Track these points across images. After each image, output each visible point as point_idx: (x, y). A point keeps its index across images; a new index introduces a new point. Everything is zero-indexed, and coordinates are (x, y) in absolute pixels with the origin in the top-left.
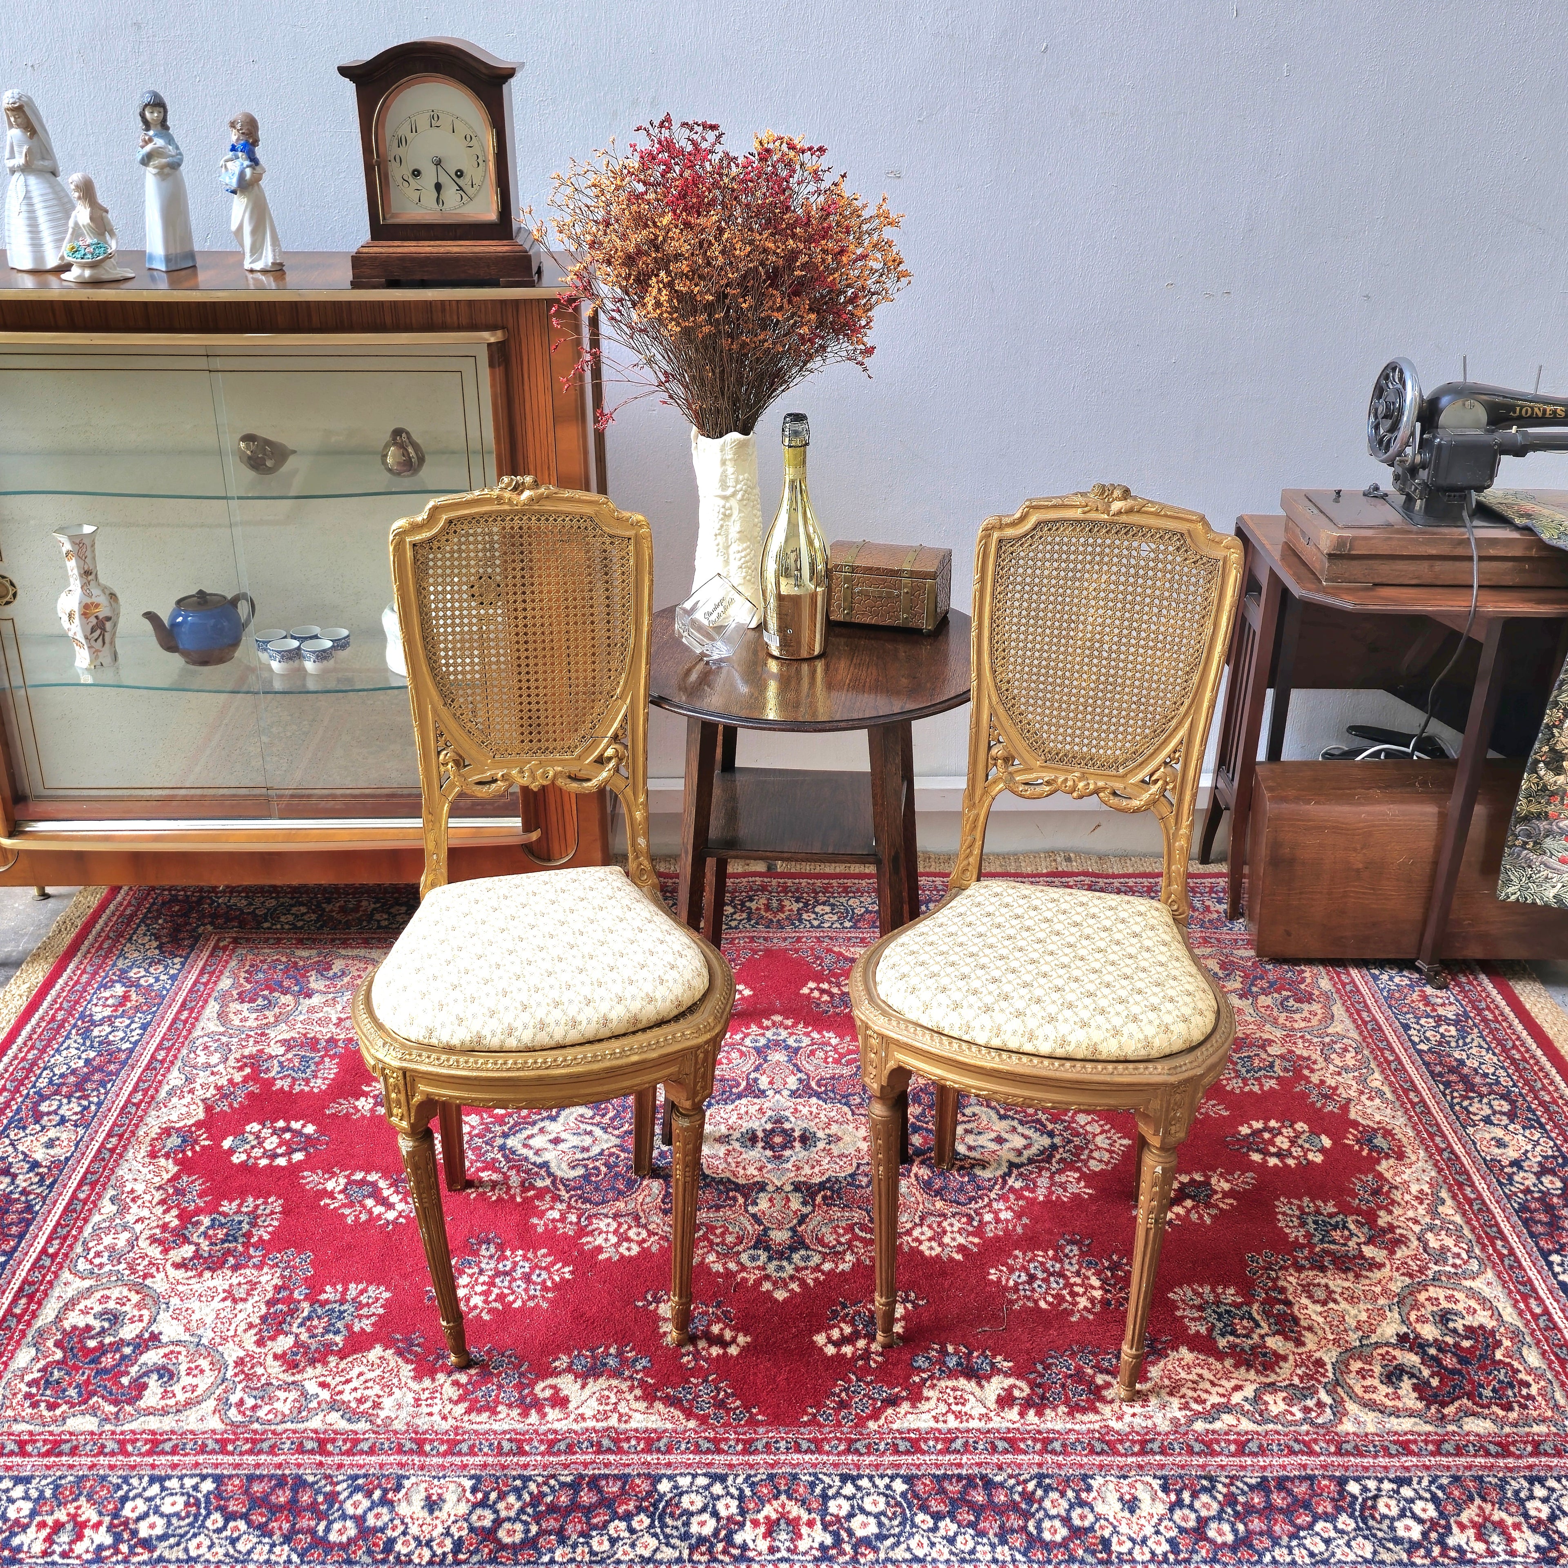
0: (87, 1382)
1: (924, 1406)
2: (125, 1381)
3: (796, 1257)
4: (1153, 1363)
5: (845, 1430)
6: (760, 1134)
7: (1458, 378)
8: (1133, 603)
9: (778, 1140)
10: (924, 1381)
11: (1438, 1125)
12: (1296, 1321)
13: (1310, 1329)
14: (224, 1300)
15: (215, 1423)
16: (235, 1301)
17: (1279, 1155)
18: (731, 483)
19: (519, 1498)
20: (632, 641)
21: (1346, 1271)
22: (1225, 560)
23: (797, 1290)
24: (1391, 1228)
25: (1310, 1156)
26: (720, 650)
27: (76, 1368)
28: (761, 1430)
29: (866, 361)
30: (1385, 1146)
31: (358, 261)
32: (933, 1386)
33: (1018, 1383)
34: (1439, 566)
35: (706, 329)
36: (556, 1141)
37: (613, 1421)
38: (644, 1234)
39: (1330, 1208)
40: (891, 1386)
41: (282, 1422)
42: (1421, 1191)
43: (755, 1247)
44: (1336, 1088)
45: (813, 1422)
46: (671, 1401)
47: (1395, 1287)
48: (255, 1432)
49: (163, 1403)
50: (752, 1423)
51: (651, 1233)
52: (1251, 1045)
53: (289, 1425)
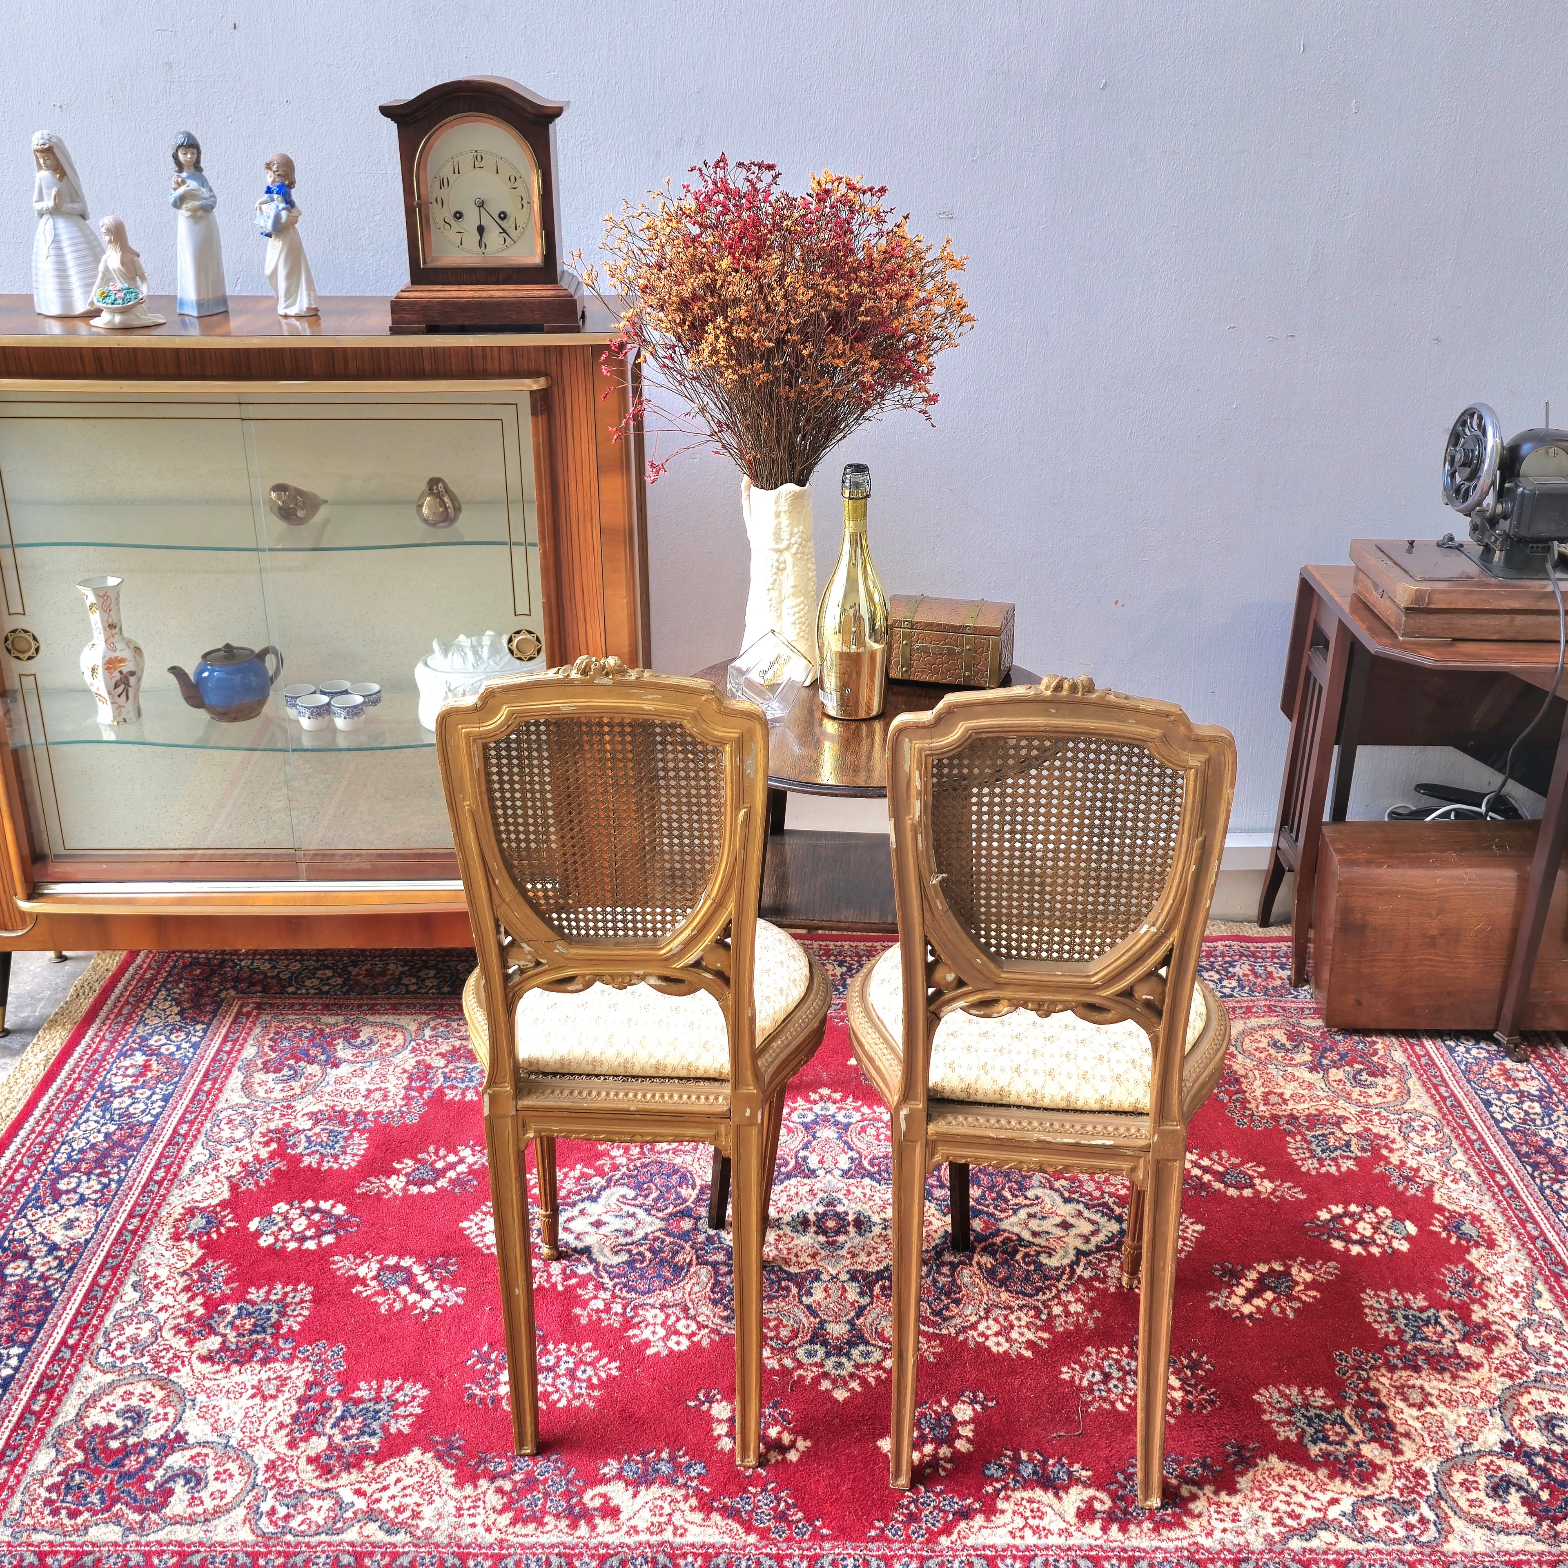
0: (111, 1487)
1: (999, 1520)
2: (150, 1486)
3: (855, 1353)
4: (1242, 1474)
5: (916, 1546)
6: (812, 1218)
7: (1538, 424)
9: (831, 1224)
10: (997, 1492)
11: (1528, 1210)
12: (1392, 1426)
13: (1407, 1435)
14: (253, 1396)
15: (245, 1534)
16: (264, 1398)
17: (1362, 1242)
18: (785, 535)
21: (1442, 1371)
23: (858, 1389)
24: (1487, 1324)
25: (1396, 1244)
26: (774, 709)
27: (99, 1472)
28: (827, 1545)
29: (929, 408)
30: (1474, 1234)
31: (398, 307)
32: (1007, 1498)
33: (1099, 1494)
34: (1520, 619)
35: (764, 377)
36: (598, 1224)
37: (668, 1535)
38: (694, 1327)
39: (1420, 1301)
40: (963, 1497)
41: (317, 1534)
42: (1516, 1283)
43: (811, 1342)
44: (1417, 1170)
45: (881, 1537)
46: (728, 1513)
47: (1496, 1389)
48: (288, 1544)
49: (190, 1510)
50: (816, 1536)
51: (700, 1326)
52: (1325, 1122)
53: (323, 1537)
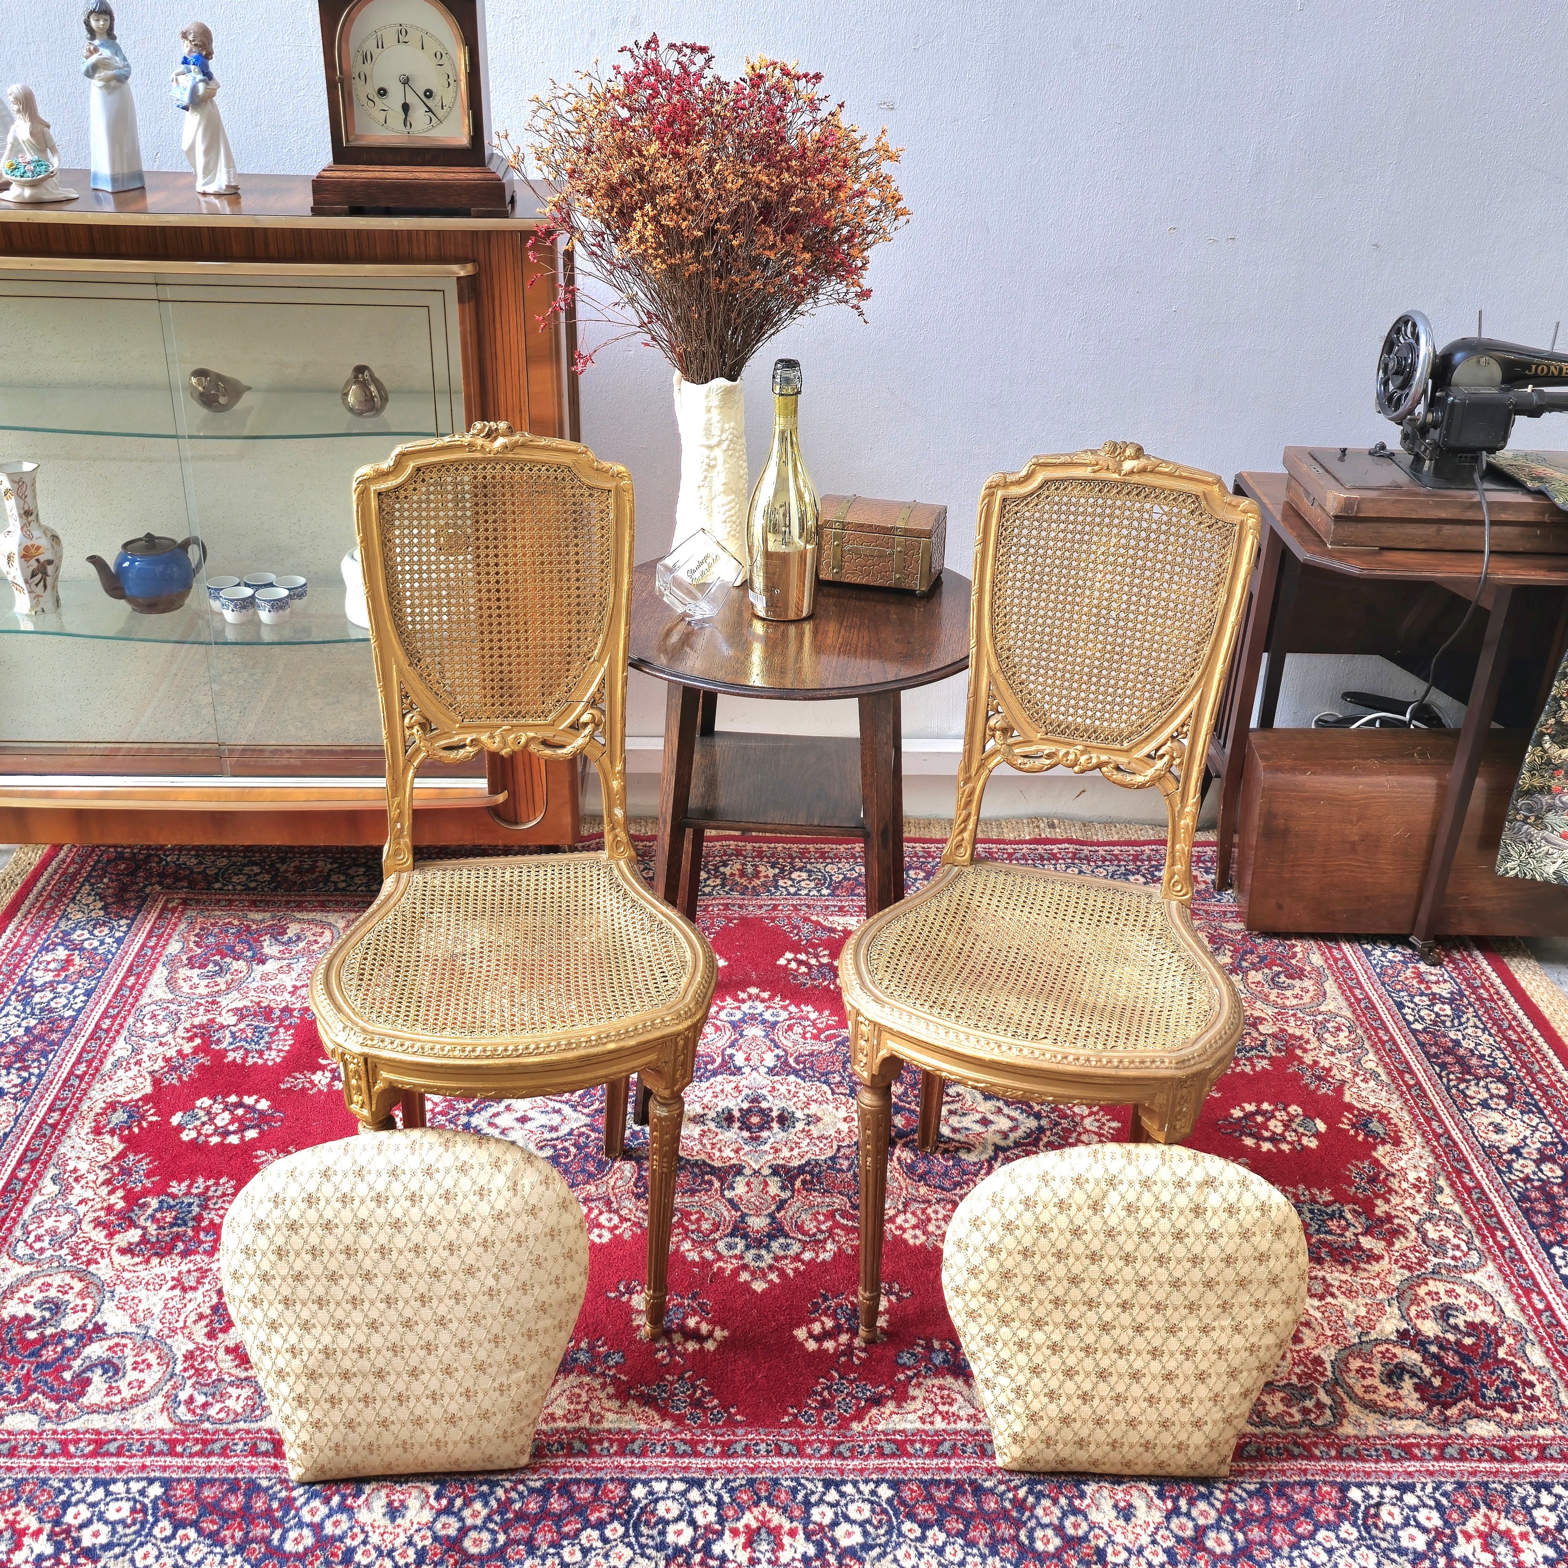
0: (27, 1377)
1: (910, 1406)
2: (67, 1375)
3: (775, 1245)
5: (828, 1432)
6: (737, 1114)
7: (1472, 333)
8: (1143, 568)
9: (755, 1120)
10: (909, 1379)
11: (1434, 1109)
13: (1308, 1325)
14: (173, 1288)
15: (163, 1422)
16: (184, 1290)
17: (1273, 1139)
18: (716, 431)
19: (486, 1504)
20: (611, 600)
21: (1343, 1263)
22: (1242, 524)
23: (777, 1281)
24: (1389, 1218)
25: (1305, 1141)
26: (703, 609)
27: (15, 1362)
28: (740, 1431)
29: (862, 304)
30: (1381, 1131)
31: (319, 186)
32: (919, 1385)
34: (1447, 529)
35: (693, 268)
36: (523, 1120)
37: (585, 1422)
38: (616, 1220)
39: (1326, 1196)
40: (876, 1385)
41: (235, 1421)
42: (1419, 1179)
43: (732, 1235)
44: (1330, 1070)
45: (795, 1423)
46: (646, 1400)
47: (1394, 1280)
48: (206, 1432)
49: (107, 1400)
50: (731, 1423)
51: (623, 1219)
53: (242, 1425)
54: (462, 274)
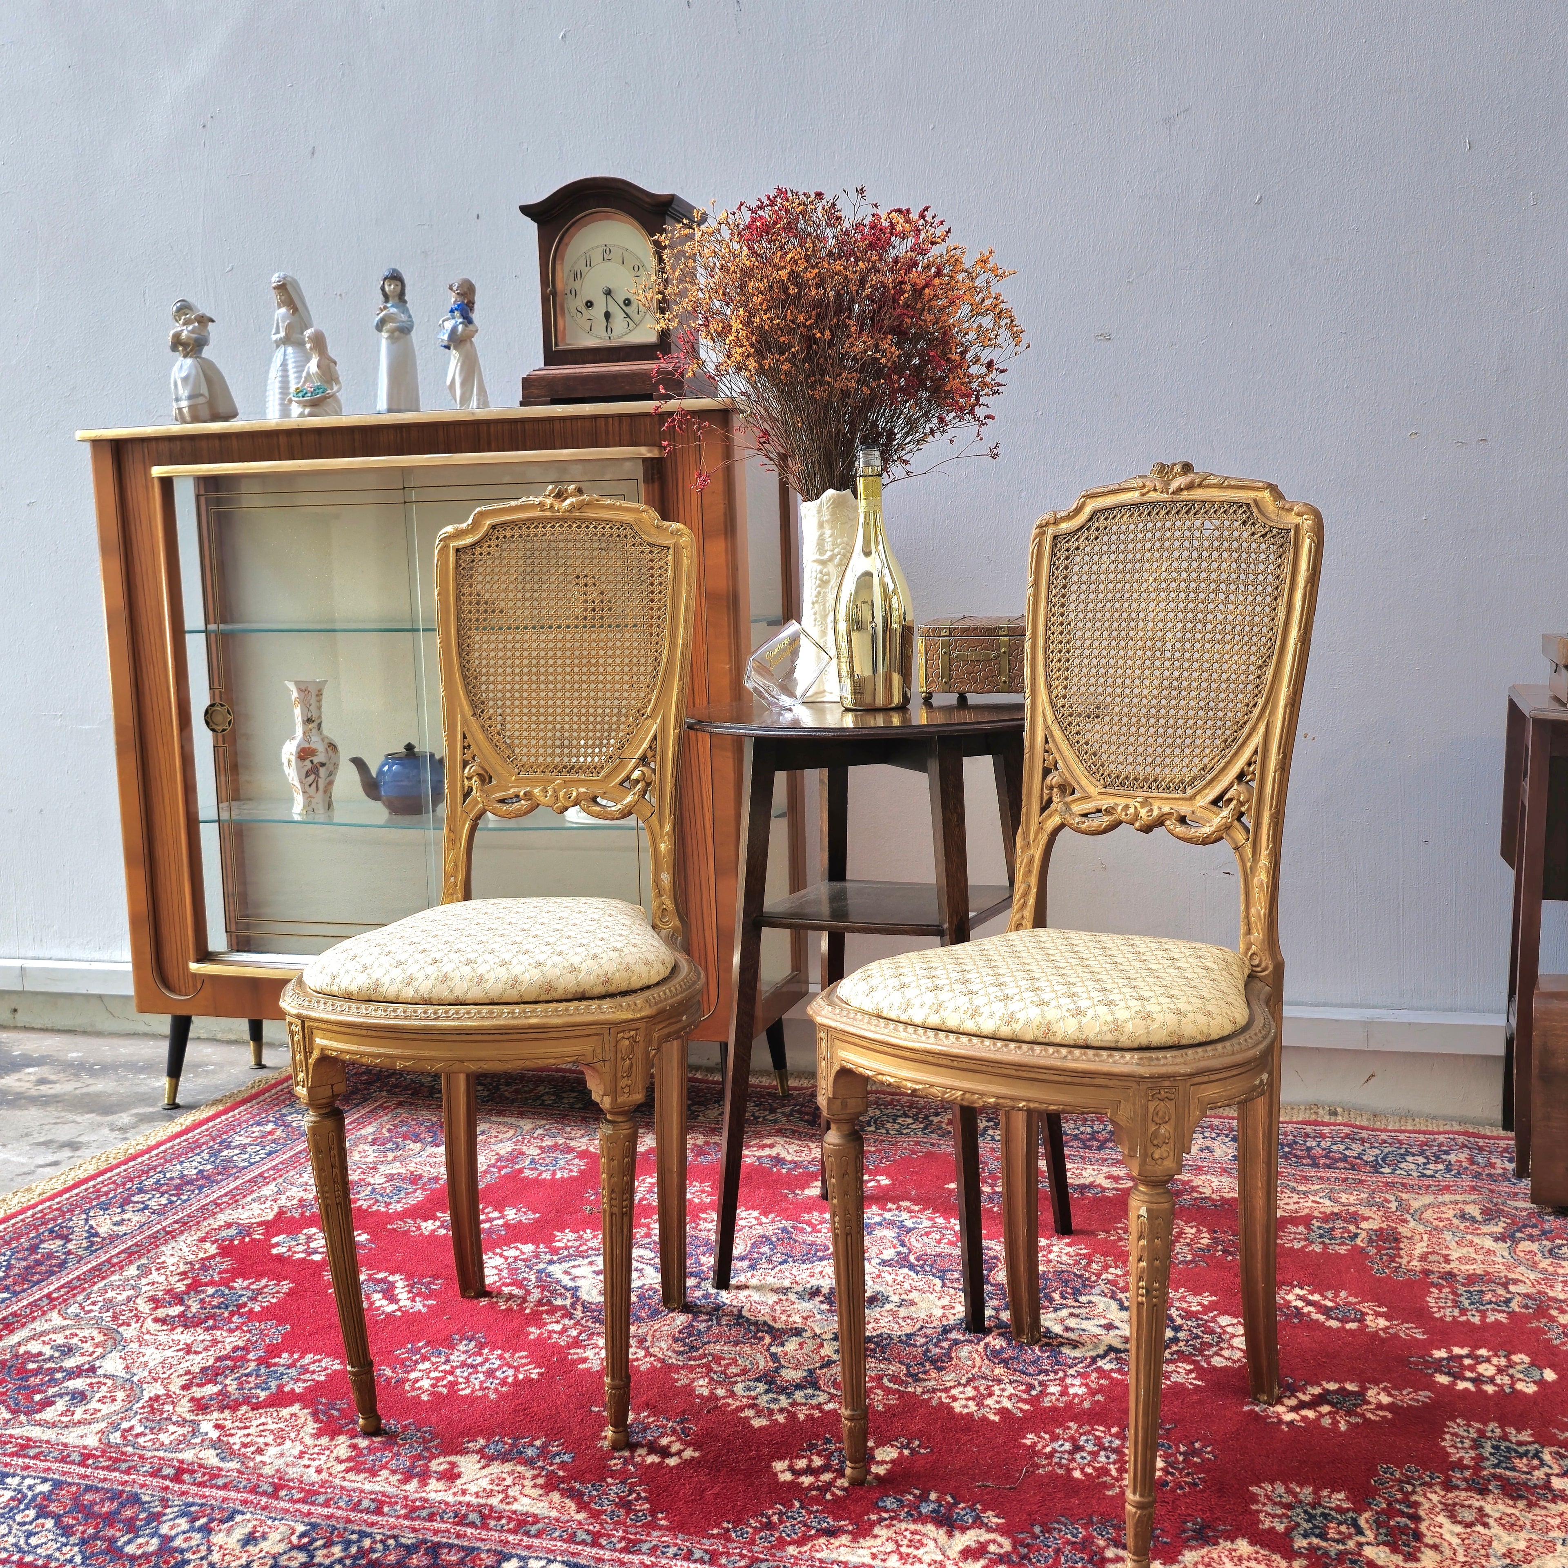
0: (5, 1393)
1: (869, 1542)
2: (38, 1397)
3: (799, 1394)
4: (1192, 1548)
5: (756, 1549)
6: (825, 1291)
10: (882, 1520)
12: (1418, 1536)
13: (1435, 1547)
14: (179, 1350)
15: (92, 1441)
16: (189, 1353)
17: (1476, 1380)
18: (828, 546)
19: (345, 1549)
21: (1517, 1498)
22: (1295, 527)
23: (782, 1421)
25: (1519, 1386)
27: (2, 1382)
28: (656, 1534)
31: (528, 383)
32: (890, 1526)
33: (1000, 1539)
36: (600, 1272)
37: (494, 1501)
38: (641, 1354)
39: (1525, 1437)
40: (837, 1518)
41: (156, 1450)
43: (757, 1380)
45: (723, 1536)
46: (572, 1494)
48: (124, 1453)
49: (57, 1418)
50: (650, 1526)
51: (649, 1355)
52: (1489, 1281)
53: (159, 1453)
54: (649, 455)
